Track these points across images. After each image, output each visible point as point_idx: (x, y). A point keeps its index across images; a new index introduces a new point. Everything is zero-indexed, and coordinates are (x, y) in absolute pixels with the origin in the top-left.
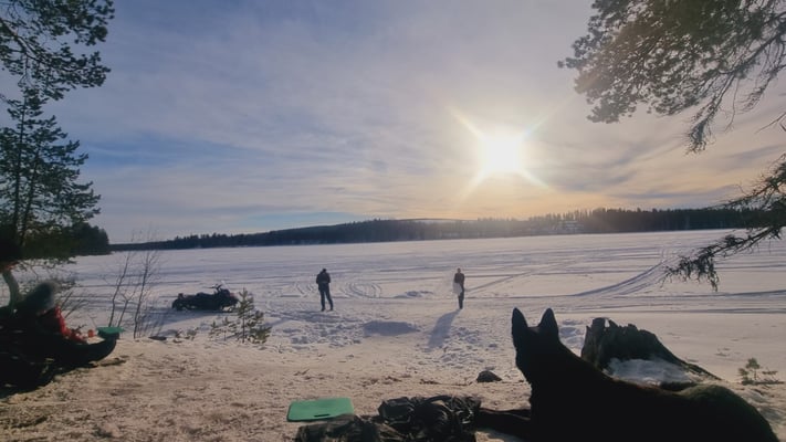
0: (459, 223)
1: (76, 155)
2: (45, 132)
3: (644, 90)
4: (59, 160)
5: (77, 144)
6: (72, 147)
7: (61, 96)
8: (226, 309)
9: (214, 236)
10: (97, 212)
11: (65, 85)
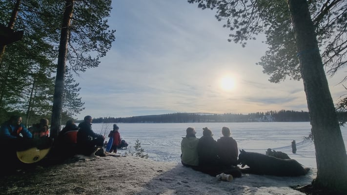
0: (215, 115)
1: (77, 88)
2: (69, 80)
3: (288, 71)
4: (72, 90)
5: (79, 84)
6: (77, 85)
7: (85, 71)
8: (124, 148)
9: (109, 118)
10: (84, 109)
11: (86, 67)
